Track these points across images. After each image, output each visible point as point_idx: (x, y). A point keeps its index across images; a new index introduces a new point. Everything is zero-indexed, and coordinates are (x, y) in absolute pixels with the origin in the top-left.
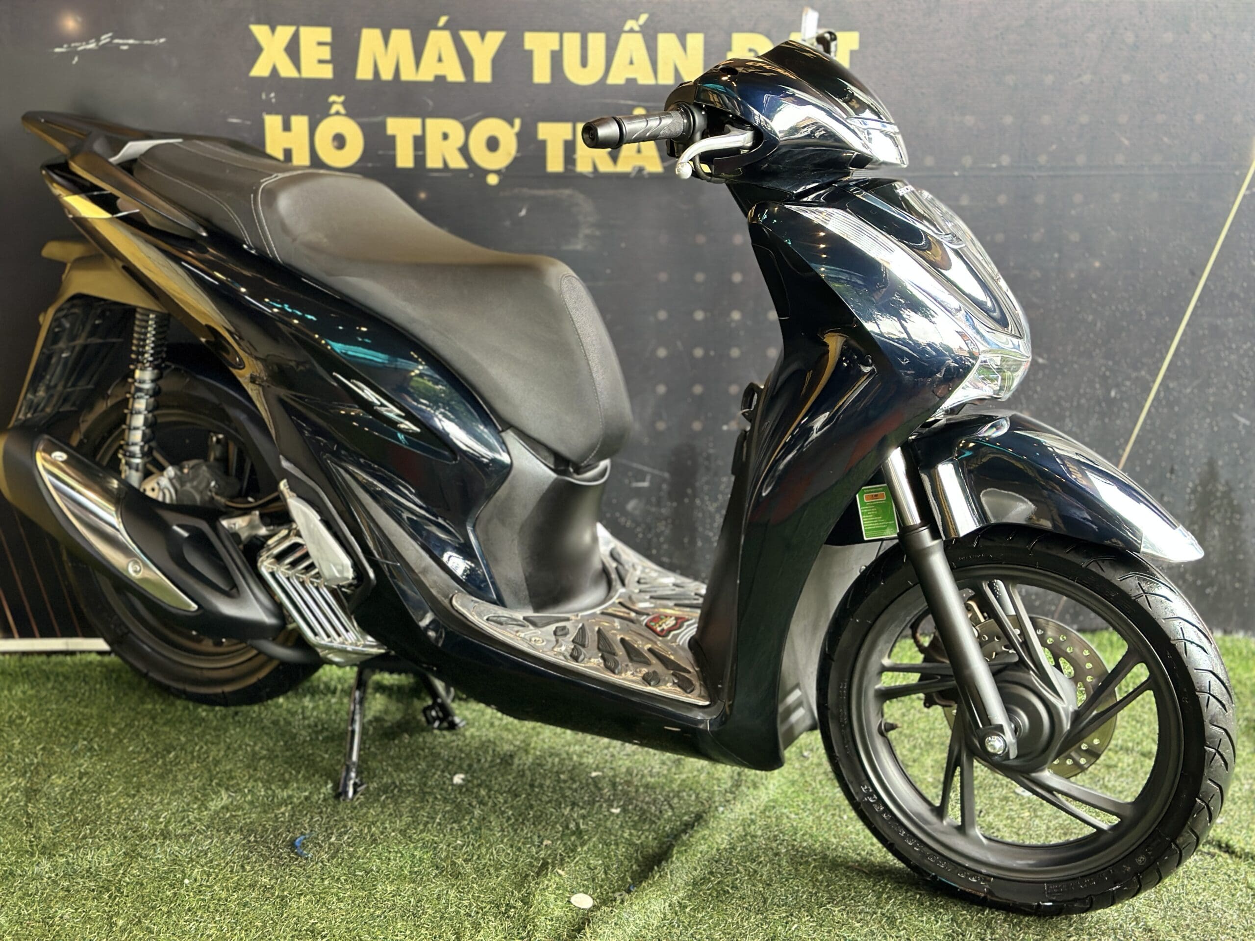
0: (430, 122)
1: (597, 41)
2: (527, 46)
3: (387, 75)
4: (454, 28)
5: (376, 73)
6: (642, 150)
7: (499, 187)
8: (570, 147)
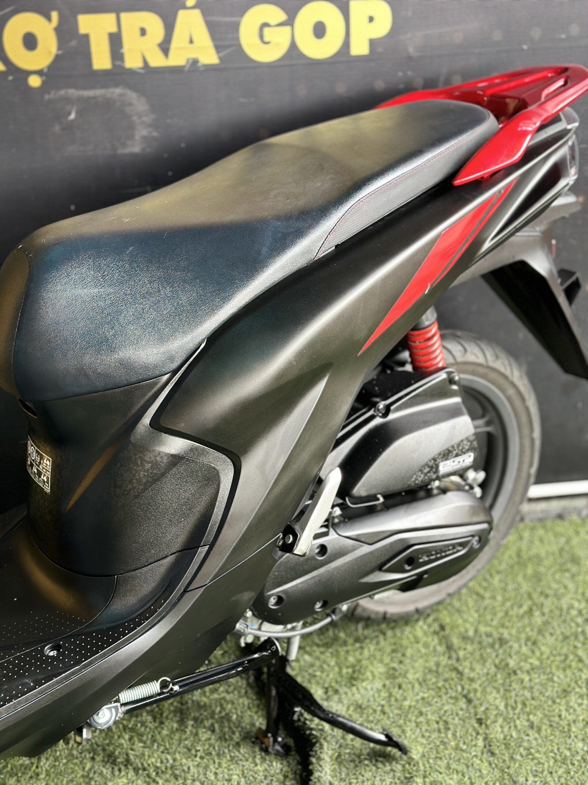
6: (195, 39)
7: (44, 88)
8: (116, 40)
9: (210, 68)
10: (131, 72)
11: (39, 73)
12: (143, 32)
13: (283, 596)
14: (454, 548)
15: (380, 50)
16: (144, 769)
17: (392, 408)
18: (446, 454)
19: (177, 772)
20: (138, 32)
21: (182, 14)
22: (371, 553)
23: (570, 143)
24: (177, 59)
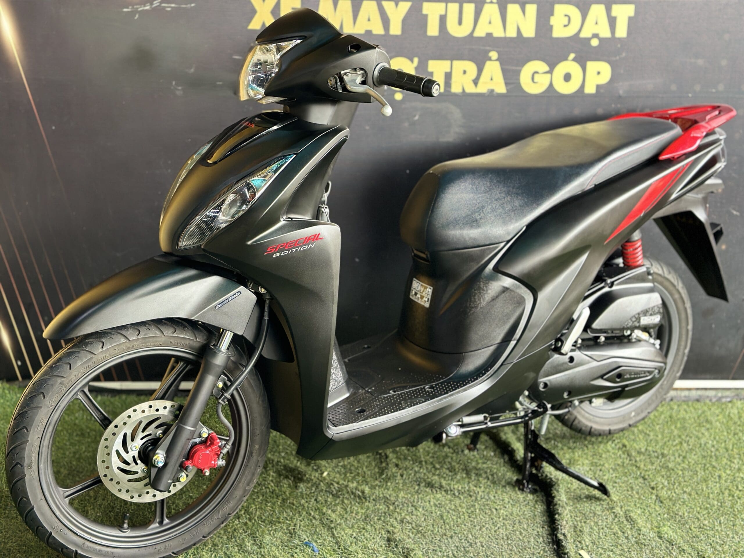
1: (469, 9)
2: (425, 12)
6: (494, 78)
7: (403, 101)
8: (448, 76)
9: (500, 95)
10: (455, 95)
12: (465, 72)
13: (548, 383)
14: (645, 373)
15: (602, 91)
16: (451, 491)
17: (615, 283)
18: (645, 313)
19: (471, 494)
20: (462, 72)
21: (488, 63)
22: (598, 366)
23: (721, 146)
24: (482, 88)
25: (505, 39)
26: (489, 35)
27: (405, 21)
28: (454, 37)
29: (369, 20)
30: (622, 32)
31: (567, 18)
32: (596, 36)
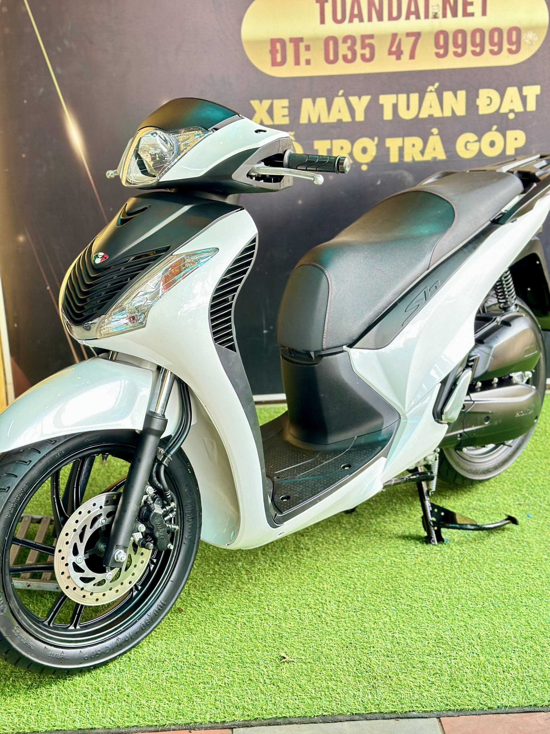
0: (335, 142)
1: (415, 97)
2: (381, 102)
3: (314, 120)
4: (346, 96)
5: (309, 120)
6: (436, 148)
7: (368, 171)
8: (401, 150)
9: (442, 161)
10: (407, 163)
11: (367, 164)
12: (414, 145)
15: (519, 152)
20: (411, 146)
21: (431, 137)
24: (427, 157)
25: (443, 118)
26: (431, 116)
27: (367, 110)
28: (404, 120)
29: (339, 111)
30: (531, 106)
31: (489, 99)
32: (512, 111)
